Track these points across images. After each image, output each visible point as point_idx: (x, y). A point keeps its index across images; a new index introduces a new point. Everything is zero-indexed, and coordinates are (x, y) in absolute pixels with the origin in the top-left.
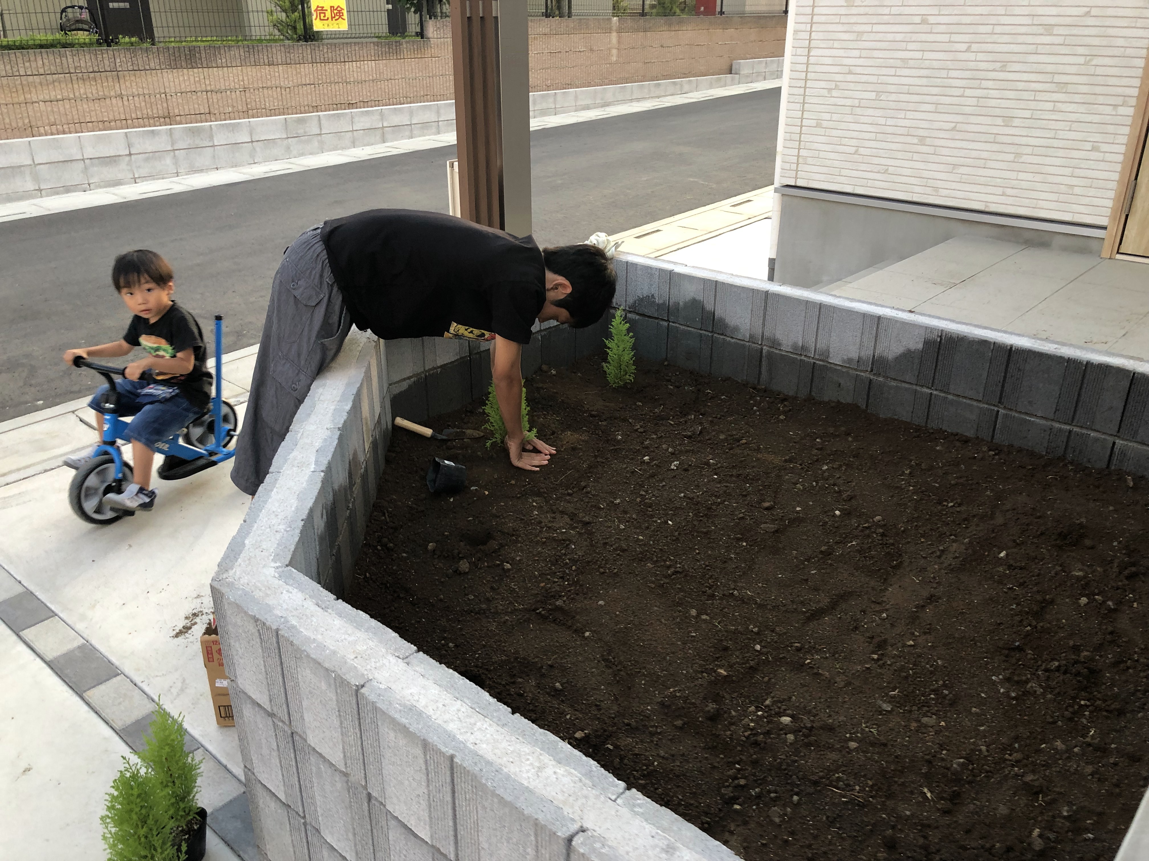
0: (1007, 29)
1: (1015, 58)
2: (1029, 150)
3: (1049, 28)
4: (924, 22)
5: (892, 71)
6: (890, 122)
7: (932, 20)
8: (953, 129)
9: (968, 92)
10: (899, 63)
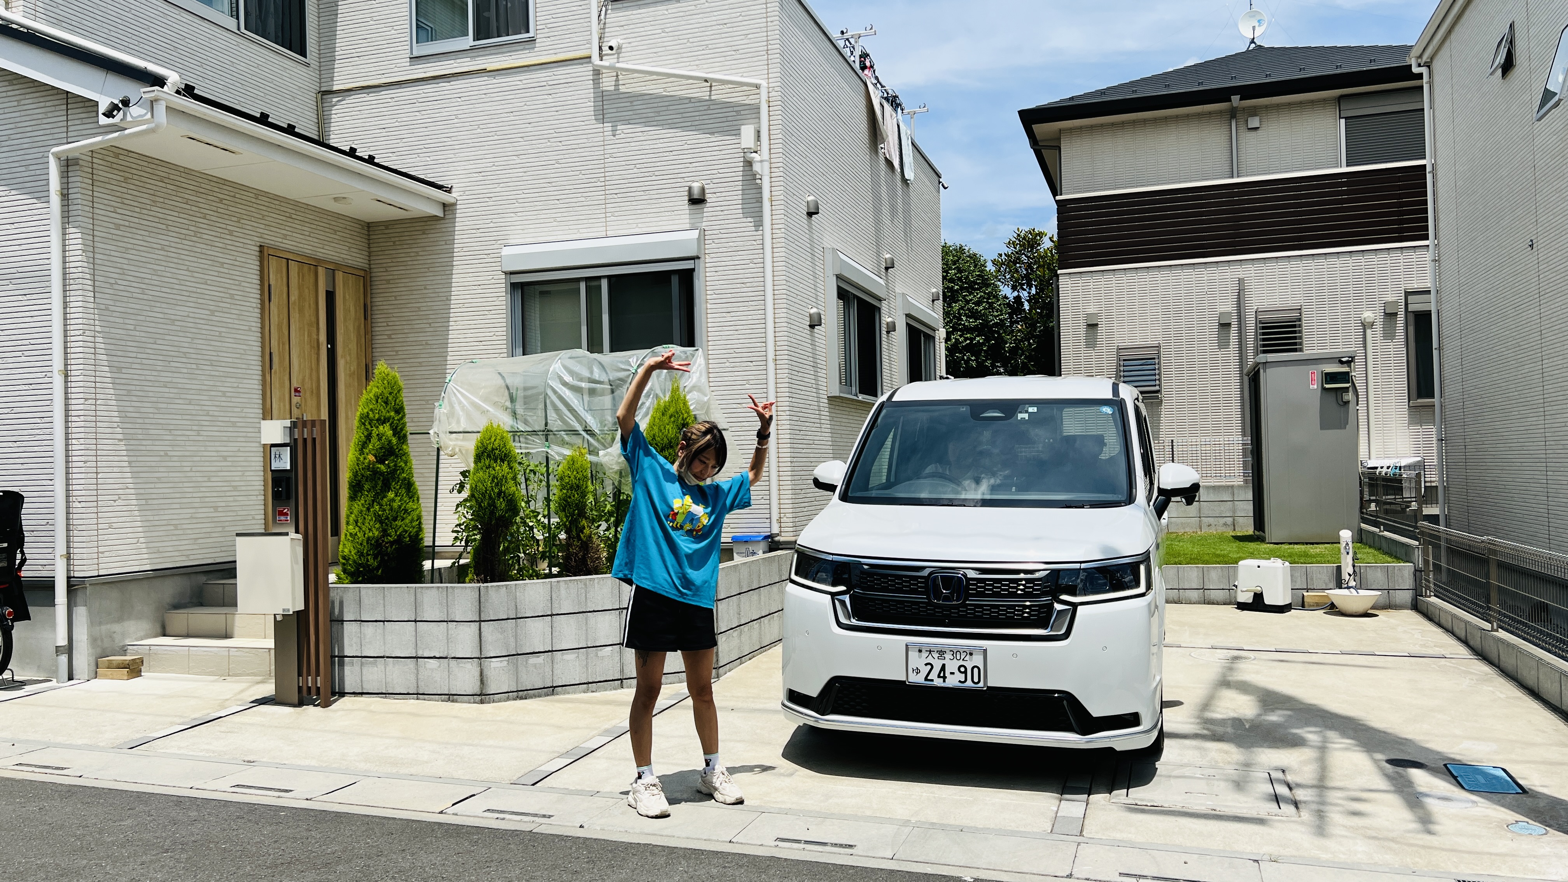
0: (207, 459)
1: (213, 474)
2: (227, 524)
3: (225, 458)
4: (166, 455)
5: (152, 486)
6: (156, 518)
7: (170, 453)
8: (191, 518)
9: (194, 495)
10: (156, 480)
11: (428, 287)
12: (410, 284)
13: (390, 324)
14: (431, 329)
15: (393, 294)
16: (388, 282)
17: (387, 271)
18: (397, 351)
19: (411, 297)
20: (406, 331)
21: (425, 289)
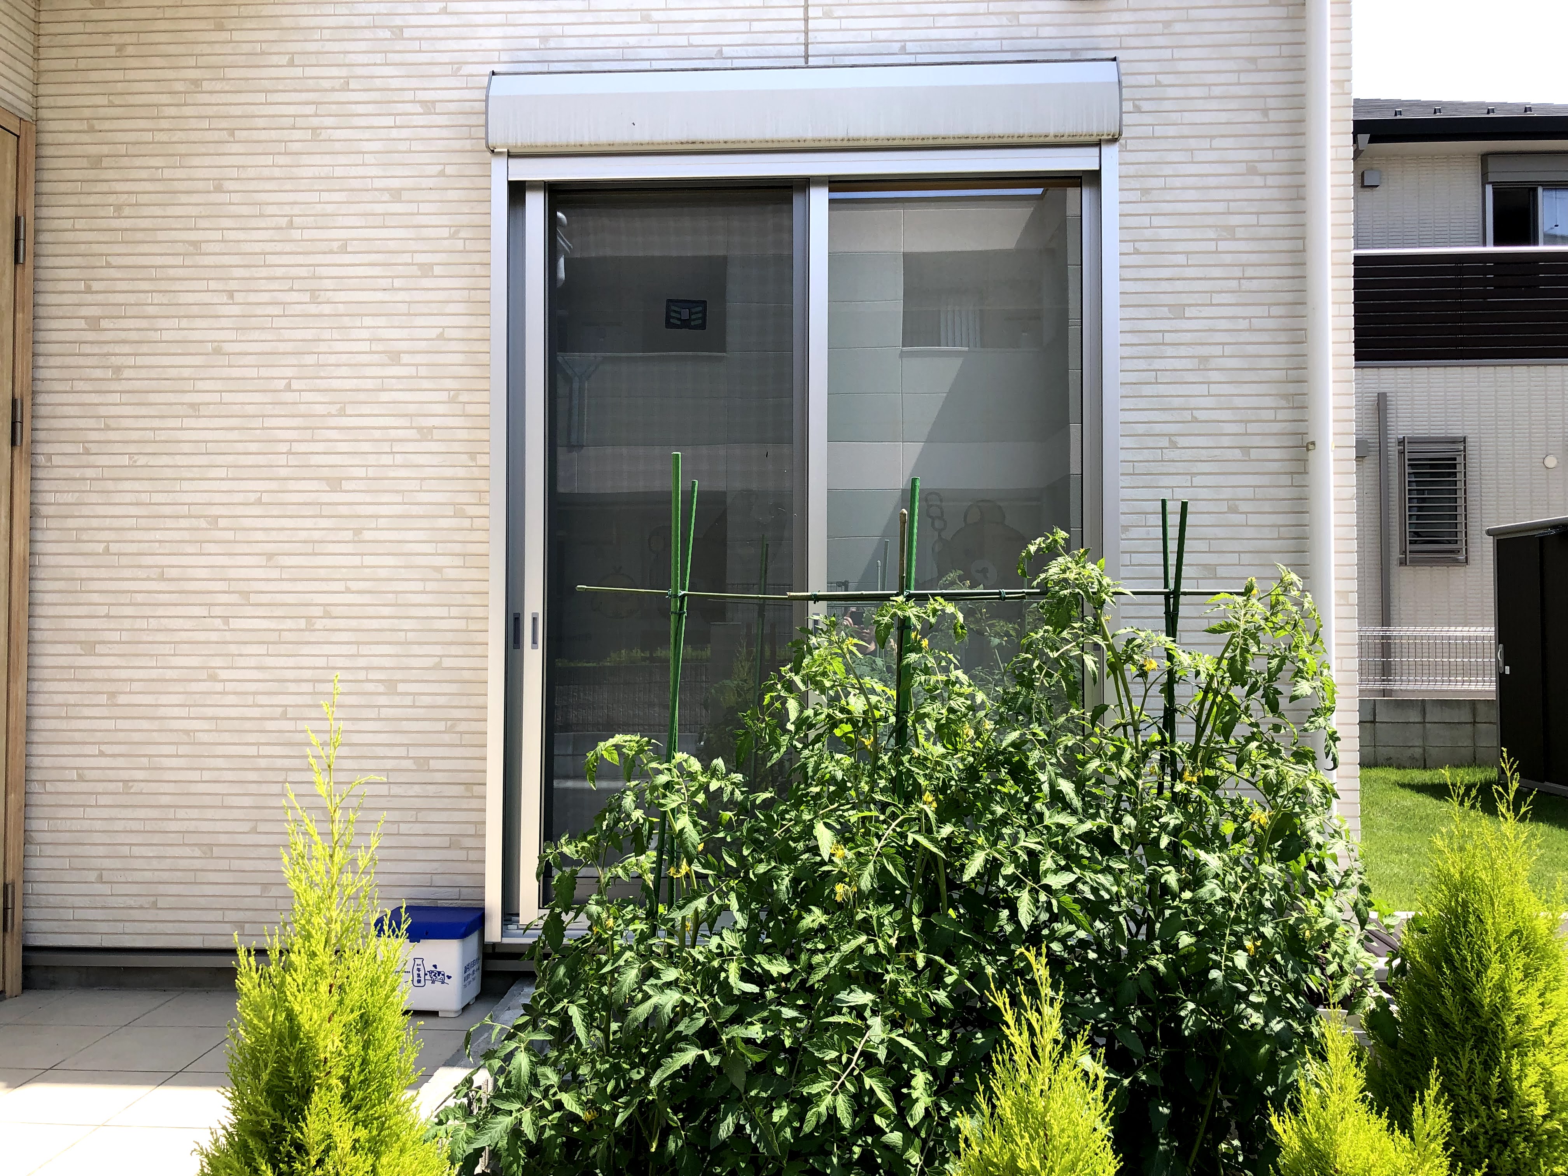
11: (229, 185)
12: (167, 173)
13: (96, 286)
14: (236, 310)
15: (112, 199)
16: (96, 162)
17: (92, 130)
18: (118, 369)
19: (170, 211)
20: (151, 310)
21: (219, 189)
